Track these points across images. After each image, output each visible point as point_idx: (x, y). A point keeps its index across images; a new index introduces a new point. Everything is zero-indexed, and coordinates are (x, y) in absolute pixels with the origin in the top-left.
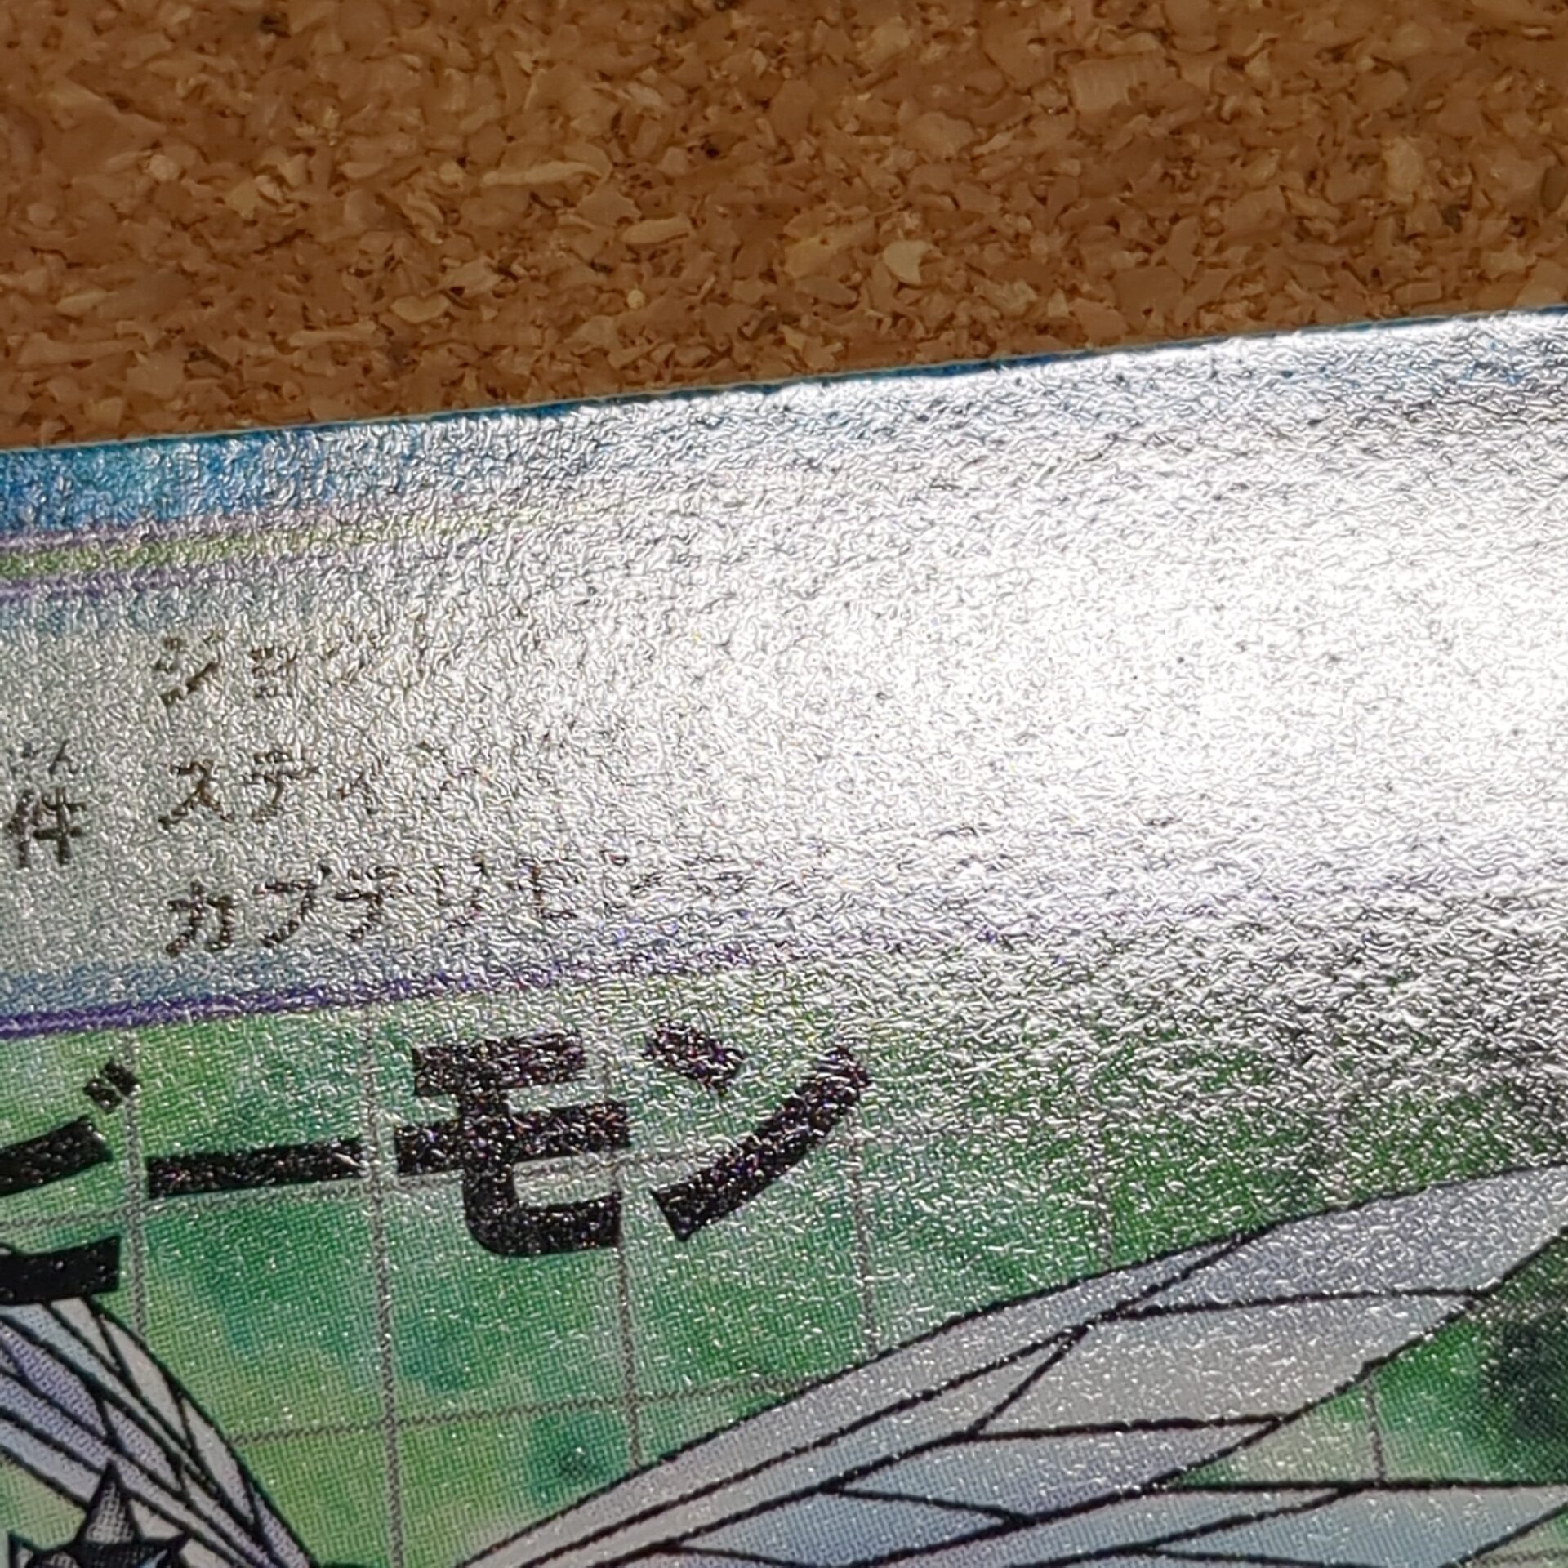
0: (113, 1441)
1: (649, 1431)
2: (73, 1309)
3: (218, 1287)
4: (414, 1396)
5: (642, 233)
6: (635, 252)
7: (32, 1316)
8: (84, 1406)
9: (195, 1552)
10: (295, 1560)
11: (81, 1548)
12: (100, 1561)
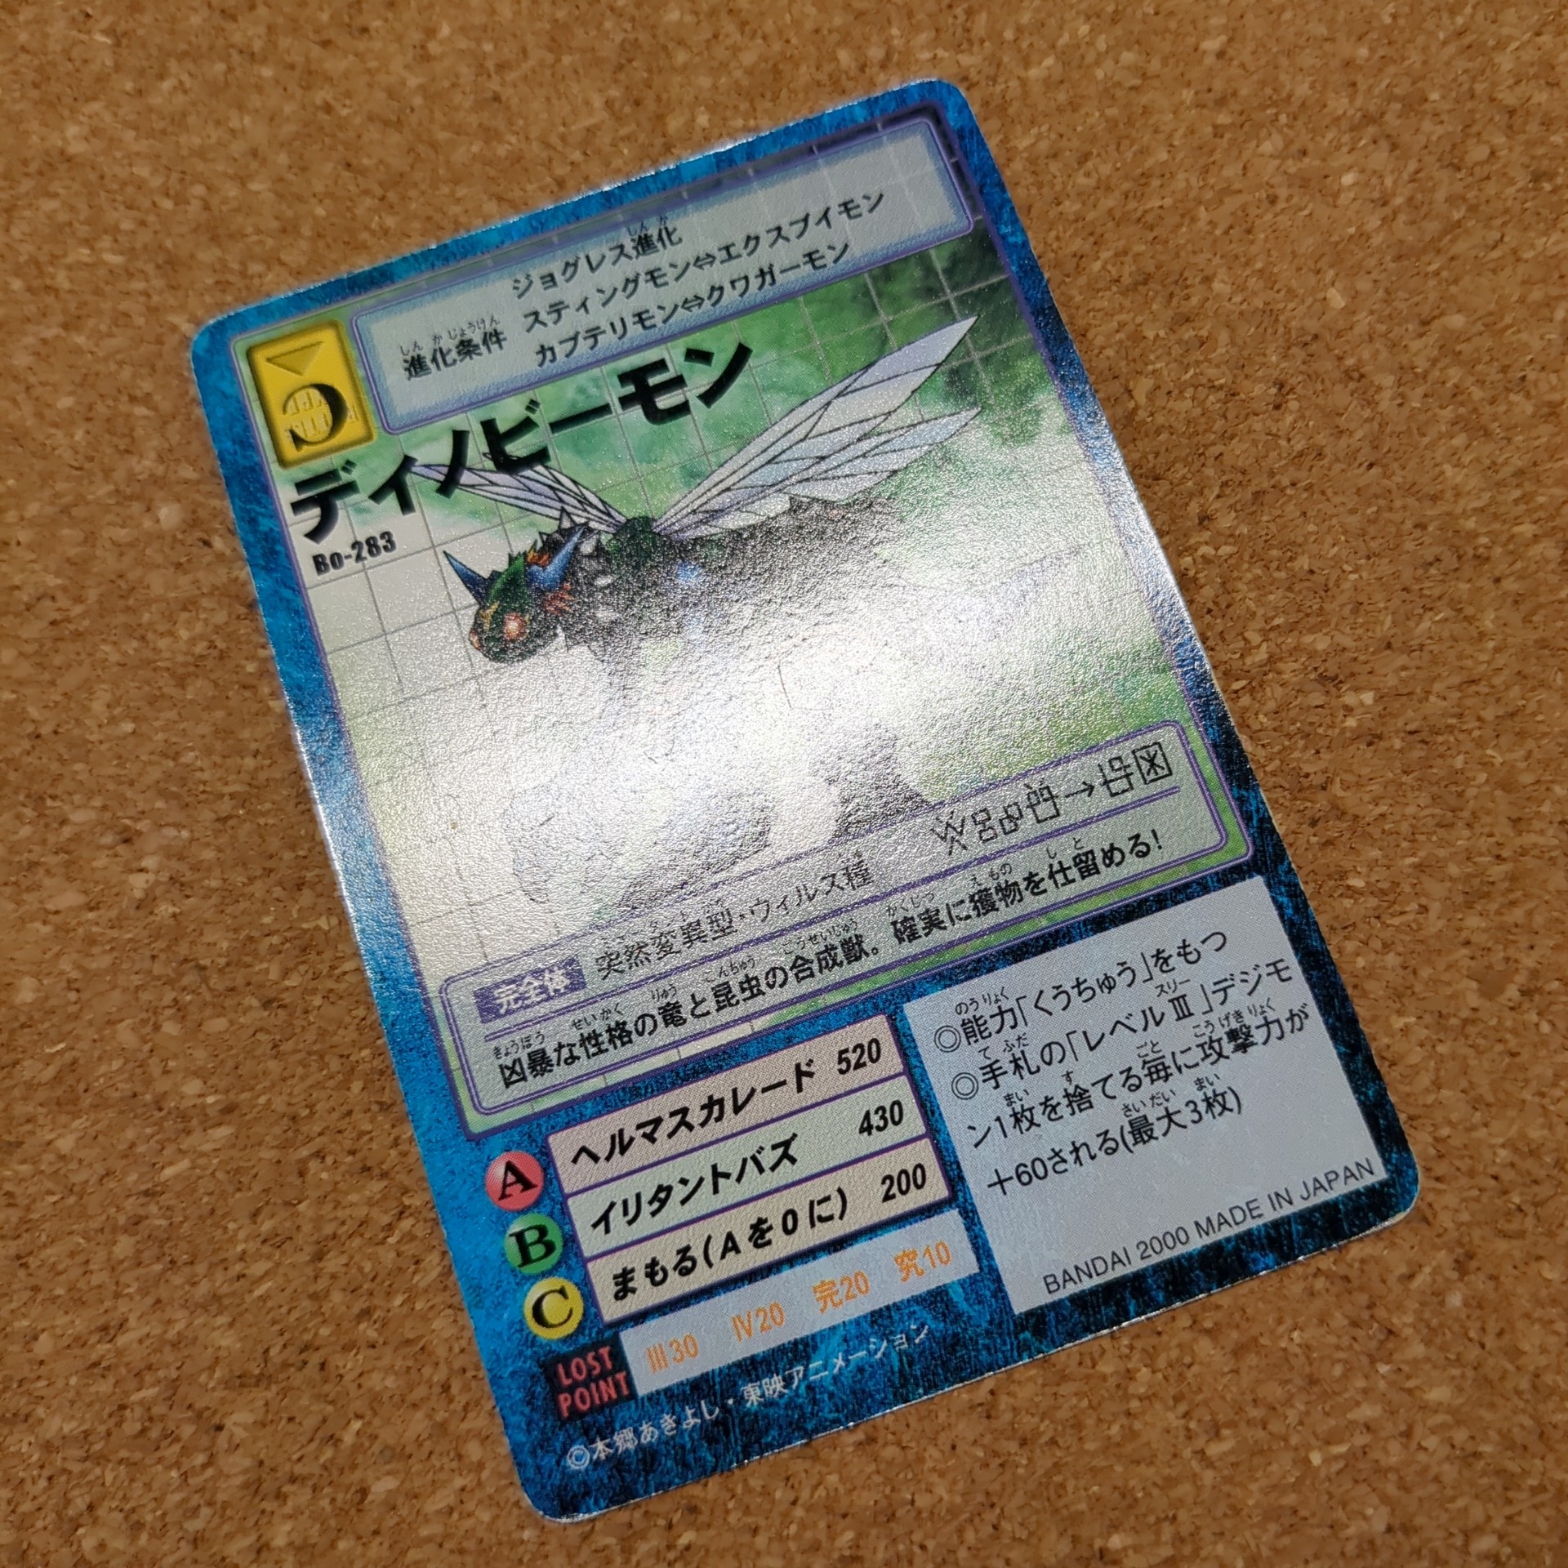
0: (561, 500)
1: (713, 460)
2: (539, 468)
3: (579, 452)
4: (644, 468)
5: (623, 132)
6: (622, 139)
7: (528, 473)
8: (550, 493)
9: (593, 525)
10: (623, 520)
11: (560, 531)
12: (567, 533)
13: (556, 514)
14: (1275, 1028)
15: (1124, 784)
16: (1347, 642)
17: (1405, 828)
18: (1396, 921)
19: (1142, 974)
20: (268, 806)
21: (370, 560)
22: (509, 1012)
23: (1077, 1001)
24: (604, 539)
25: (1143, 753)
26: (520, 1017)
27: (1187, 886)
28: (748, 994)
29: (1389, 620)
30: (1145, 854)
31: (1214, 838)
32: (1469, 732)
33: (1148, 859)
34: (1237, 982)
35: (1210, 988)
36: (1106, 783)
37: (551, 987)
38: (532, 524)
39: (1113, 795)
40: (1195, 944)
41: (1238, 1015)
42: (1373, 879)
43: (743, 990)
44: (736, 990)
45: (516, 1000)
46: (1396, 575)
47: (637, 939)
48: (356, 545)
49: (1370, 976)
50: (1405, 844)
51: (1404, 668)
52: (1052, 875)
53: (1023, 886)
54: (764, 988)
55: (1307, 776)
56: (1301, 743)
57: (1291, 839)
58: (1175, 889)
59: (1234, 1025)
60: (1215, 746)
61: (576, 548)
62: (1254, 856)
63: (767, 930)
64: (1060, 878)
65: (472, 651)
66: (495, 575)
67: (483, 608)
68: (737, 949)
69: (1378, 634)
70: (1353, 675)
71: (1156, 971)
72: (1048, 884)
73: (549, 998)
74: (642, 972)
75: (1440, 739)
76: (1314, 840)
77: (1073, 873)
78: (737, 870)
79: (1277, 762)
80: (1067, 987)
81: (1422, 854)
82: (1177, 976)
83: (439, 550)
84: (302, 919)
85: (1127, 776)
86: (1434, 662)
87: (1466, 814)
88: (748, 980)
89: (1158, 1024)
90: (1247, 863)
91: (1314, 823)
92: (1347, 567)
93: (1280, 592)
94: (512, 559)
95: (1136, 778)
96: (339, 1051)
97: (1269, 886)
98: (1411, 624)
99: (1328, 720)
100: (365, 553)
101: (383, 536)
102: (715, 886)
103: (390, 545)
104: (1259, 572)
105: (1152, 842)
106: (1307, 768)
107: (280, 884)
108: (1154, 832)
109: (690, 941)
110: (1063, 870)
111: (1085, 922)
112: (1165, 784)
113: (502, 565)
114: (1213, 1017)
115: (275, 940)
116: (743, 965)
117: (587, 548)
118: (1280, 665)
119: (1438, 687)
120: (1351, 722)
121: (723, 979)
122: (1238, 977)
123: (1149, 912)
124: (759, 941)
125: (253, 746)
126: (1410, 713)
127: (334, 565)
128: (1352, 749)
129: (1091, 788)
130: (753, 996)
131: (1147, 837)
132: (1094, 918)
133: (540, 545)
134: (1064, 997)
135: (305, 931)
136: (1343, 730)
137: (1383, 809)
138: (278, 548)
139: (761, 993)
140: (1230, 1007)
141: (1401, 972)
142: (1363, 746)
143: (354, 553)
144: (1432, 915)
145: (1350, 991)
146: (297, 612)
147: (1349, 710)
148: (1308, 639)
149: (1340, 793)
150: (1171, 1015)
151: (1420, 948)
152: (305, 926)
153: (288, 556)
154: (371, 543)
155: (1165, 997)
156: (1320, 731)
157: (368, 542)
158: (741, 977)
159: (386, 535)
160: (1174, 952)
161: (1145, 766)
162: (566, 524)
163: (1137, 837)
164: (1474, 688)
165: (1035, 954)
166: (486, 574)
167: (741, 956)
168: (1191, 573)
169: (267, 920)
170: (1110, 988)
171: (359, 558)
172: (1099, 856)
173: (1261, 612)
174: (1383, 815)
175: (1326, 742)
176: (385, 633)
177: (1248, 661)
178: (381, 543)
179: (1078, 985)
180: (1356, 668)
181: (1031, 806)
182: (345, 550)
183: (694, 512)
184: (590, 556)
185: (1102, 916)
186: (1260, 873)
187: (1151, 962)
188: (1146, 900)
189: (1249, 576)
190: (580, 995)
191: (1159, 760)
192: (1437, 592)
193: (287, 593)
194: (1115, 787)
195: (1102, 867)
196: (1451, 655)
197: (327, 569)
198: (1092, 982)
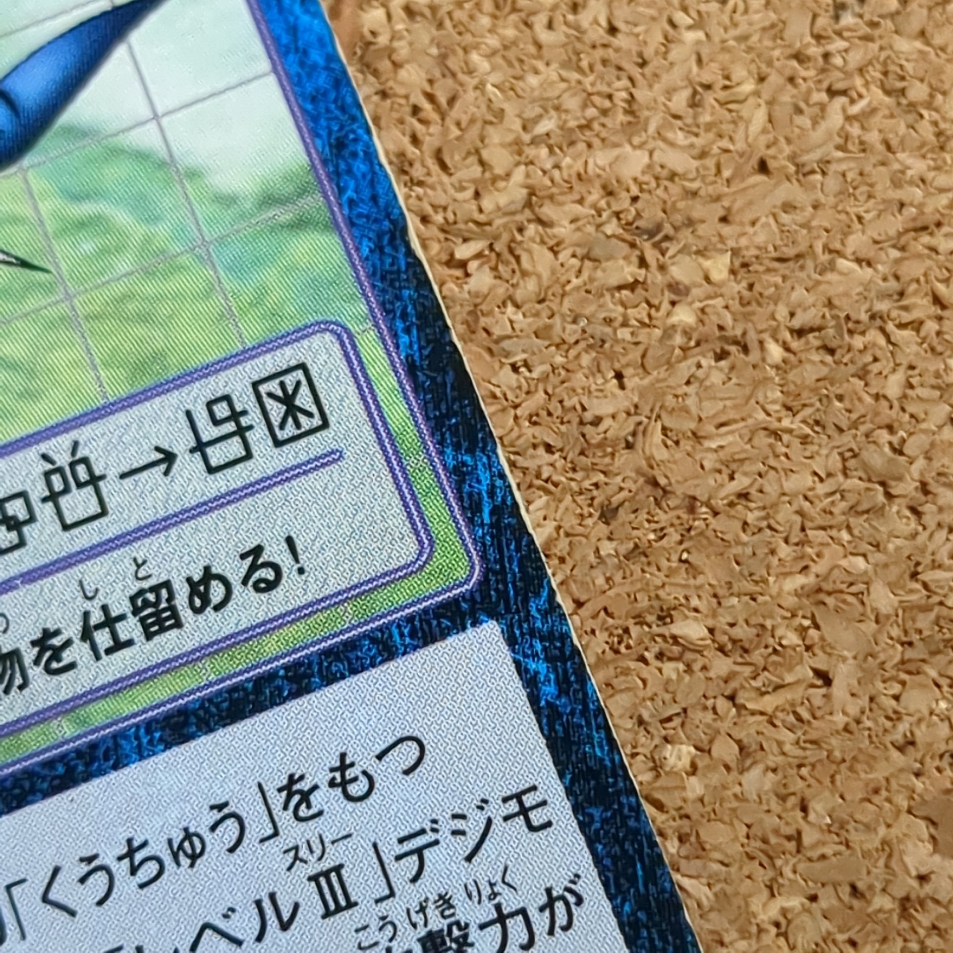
14: (516, 926)
15: (234, 448)
16: (678, 161)
17: (786, 515)
18: (769, 703)
19: (258, 826)
23: (126, 884)
25: (273, 386)
27: (352, 645)
29: (759, 118)
30: (271, 586)
31: (406, 551)
32: (917, 325)
33: (278, 593)
34: (444, 835)
35: (390, 849)
36: (200, 447)
39: (211, 470)
40: (363, 760)
41: (445, 902)
42: (723, 620)
46: (776, 30)
49: (713, 816)
50: (784, 551)
51: (788, 207)
52: (87, 634)
53: (29, 655)
55: (597, 421)
56: (586, 360)
57: (562, 546)
58: (327, 652)
59: (437, 923)
60: (411, 369)
62: (484, 582)
64: (103, 638)
69: (740, 145)
70: (690, 223)
71: (285, 819)
72: (79, 652)
75: (858, 342)
76: (607, 548)
77: (130, 628)
79: (540, 396)
80: (108, 858)
81: (820, 568)
82: (326, 827)
85: (241, 431)
86: (846, 192)
87: (907, 488)
89: (285, 926)
90: (470, 597)
91: (608, 514)
92: (681, 18)
93: (552, 72)
95: (258, 437)
97: (511, 641)
98: (804, 121)
99: (642, 312)
104: (510, 33)
105: (284, 560)
106: (598, 407)
108: (290, 542)
110: (110, 622)
111: (149, 726)
112: (315, 445)
114: (395, 909)
118: (548, 211)
119: (857, 242)
120: (684, 316)
122: (447, 825)
123: (278, 700)
126: (800, 293)
128: (685, 368)
129: (169, 458)
131: (276, 552)
132: (168, 717)
134: (101, 878)
136: (669, 332)
137: (741, 482)
140: (429, 887)
141: (775, 805)
142: (707, 362)
144: (839, 690)
145: (670, 848)
147: (678, 291)
148: (600, 159)
149: (661, 454)
150: (312, 905)
151: (812, 754)
155: (303, 871)
156: (624, 334)
160: (323, 778)
161: (276, 410)
163: (258, 551)
164: (925, 239)
165: (47, 794)
168: (383, 40)
170: (194, 858)
172: (182, 593)
173: (510, 109)
174: (744, 496)
175: (635, 355)
177: (487, 203)
179: (131, 852)
180: (698, 210)
181: (53, 497)
185: (183, 712)
186: (494, 615)
187: (277, 800)
188: (271, 676)
189: (493, 42)
191: (304, 399)
192: (856, 58)
194: (216, 455)
195: (186, 614)
196: (881, 177)
198: (157, 847)
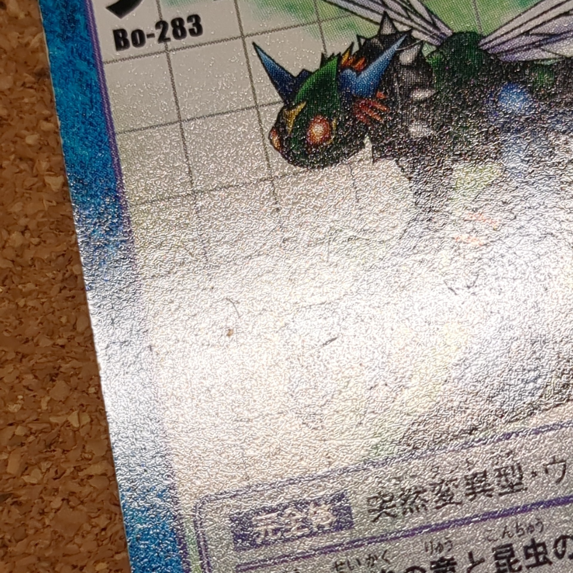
0: (384, 5)
9: (415, 34)
10: (449, 33)
11: (380, 36)
12: (388, 40)
13: (378, 18)
20: (30, 286)
21: (174, 43)
22: (265, 543)
24: (426, 50)
26: (278, 550)
28: (532, 560)
37: (315, 521)
38: (350, 26)
43: (528, 556)
44: (519, 554)
45: (275, 531)
47: (415, 482)
48: (161, 24)
54: (551, 556)
61: (396, 56)
63: (560, 493)
65: (271, 151)
66: (305, 74)
67: (288, 107)
68: (525, 509)
73: (312, 534)
74: (418, 520)
78: (535, 421)
83: (249, 41)
84: (51, 412)
88: (534, 545)
94: (324, 61)
96: (73, 560)
100: (169, 33)
101: (190, 19)
102: (508, 436)
103: (198, 30)
107: (32, 371)
109: (473, 493)
113: (314, 65)
115: (20, 431)
116: (531, 529)
117: (407, 57)
121: (506, 541)
124: (549, 504)
125: (23, 221)
127: (135, 44)
130: (538, 564)
133: (356, 48)
135: (53, 426)
138: (78, 16)
139: (547, 561)
143: (158, 32)
146: (89, 86)
152: (53, 420)
153: (87, 26)
154: (178, 23)
157: (173, 22)
158: (526, 541)
159: (195, 19)
162: (387, 30)
166: (295, 73)
167: (530, 518)
169: (14, 408)
171: (163, 38)
176: (180, 120)
178: (188, 26)
182: (149, 28)
183: (527, 33)
184: (409, 67)
190: (346, 535)
193: (83, 66)
197: (126, 45)
